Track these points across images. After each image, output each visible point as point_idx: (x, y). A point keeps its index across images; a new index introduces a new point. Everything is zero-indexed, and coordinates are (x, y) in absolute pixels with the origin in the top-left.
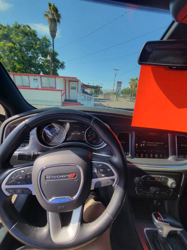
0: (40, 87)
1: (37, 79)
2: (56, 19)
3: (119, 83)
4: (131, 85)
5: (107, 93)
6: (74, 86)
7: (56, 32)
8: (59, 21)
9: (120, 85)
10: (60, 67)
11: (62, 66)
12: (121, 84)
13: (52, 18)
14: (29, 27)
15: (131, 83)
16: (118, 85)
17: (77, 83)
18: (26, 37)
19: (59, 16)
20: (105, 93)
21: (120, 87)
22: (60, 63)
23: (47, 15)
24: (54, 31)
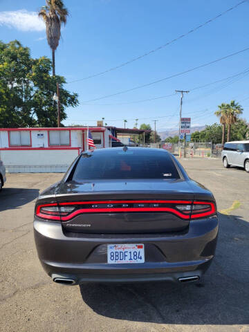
0: (47, 146)
1: (42, 135)
2: (59, 17)
3: (185, 121)
4: (222, 119)
5: (171, 138)
6: (98, 138)
7: (59, 39)
8: (64, 21)
9: (187, 125)
10: (70, 102)
11: (73, 100)
12: (190, 123)
13: (52, 16)
14: (18, 43)
15: (222, 115)
16: (184, 125)
17: (102, 133)
18: (13, 62)
19: (64, 12)
20: (166, 138)
21: (188, 129)
22: (70, 96)
23: (42, 14)
24: (55, 37)
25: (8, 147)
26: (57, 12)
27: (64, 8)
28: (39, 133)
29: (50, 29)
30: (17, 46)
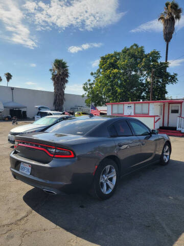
0: (133, 114)
1: (130, 107)
2: (174, 16)
6: (176, 109)
8: (178, 18)
10: (170, 81)
11: (173, 79)
13: (168, 18)
14: (136, 45)
17: (179, 105)
19: (179, 11)
22: (171, 76)
23: (161, 18)
24: (169, 33)
25: (111, 115)
26: (173, 13)
27: (178, 8)
28: (129, 105)
29: (166, 28)
30: (135, 47)
